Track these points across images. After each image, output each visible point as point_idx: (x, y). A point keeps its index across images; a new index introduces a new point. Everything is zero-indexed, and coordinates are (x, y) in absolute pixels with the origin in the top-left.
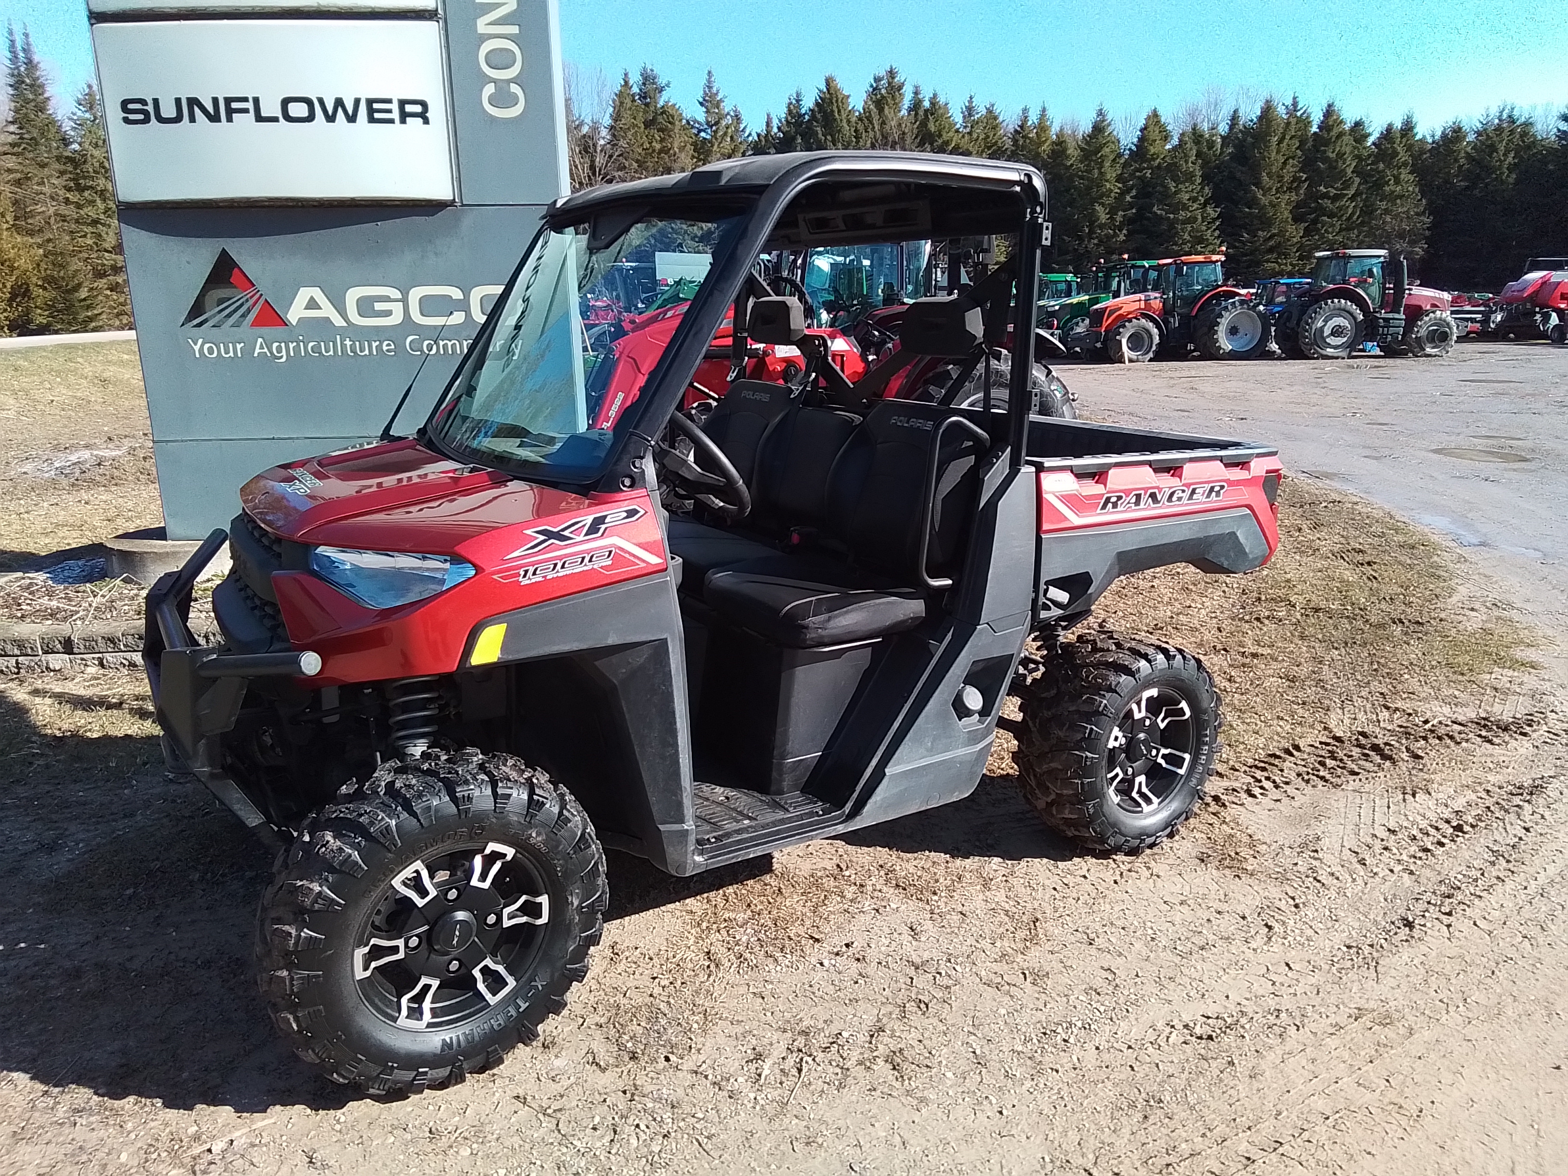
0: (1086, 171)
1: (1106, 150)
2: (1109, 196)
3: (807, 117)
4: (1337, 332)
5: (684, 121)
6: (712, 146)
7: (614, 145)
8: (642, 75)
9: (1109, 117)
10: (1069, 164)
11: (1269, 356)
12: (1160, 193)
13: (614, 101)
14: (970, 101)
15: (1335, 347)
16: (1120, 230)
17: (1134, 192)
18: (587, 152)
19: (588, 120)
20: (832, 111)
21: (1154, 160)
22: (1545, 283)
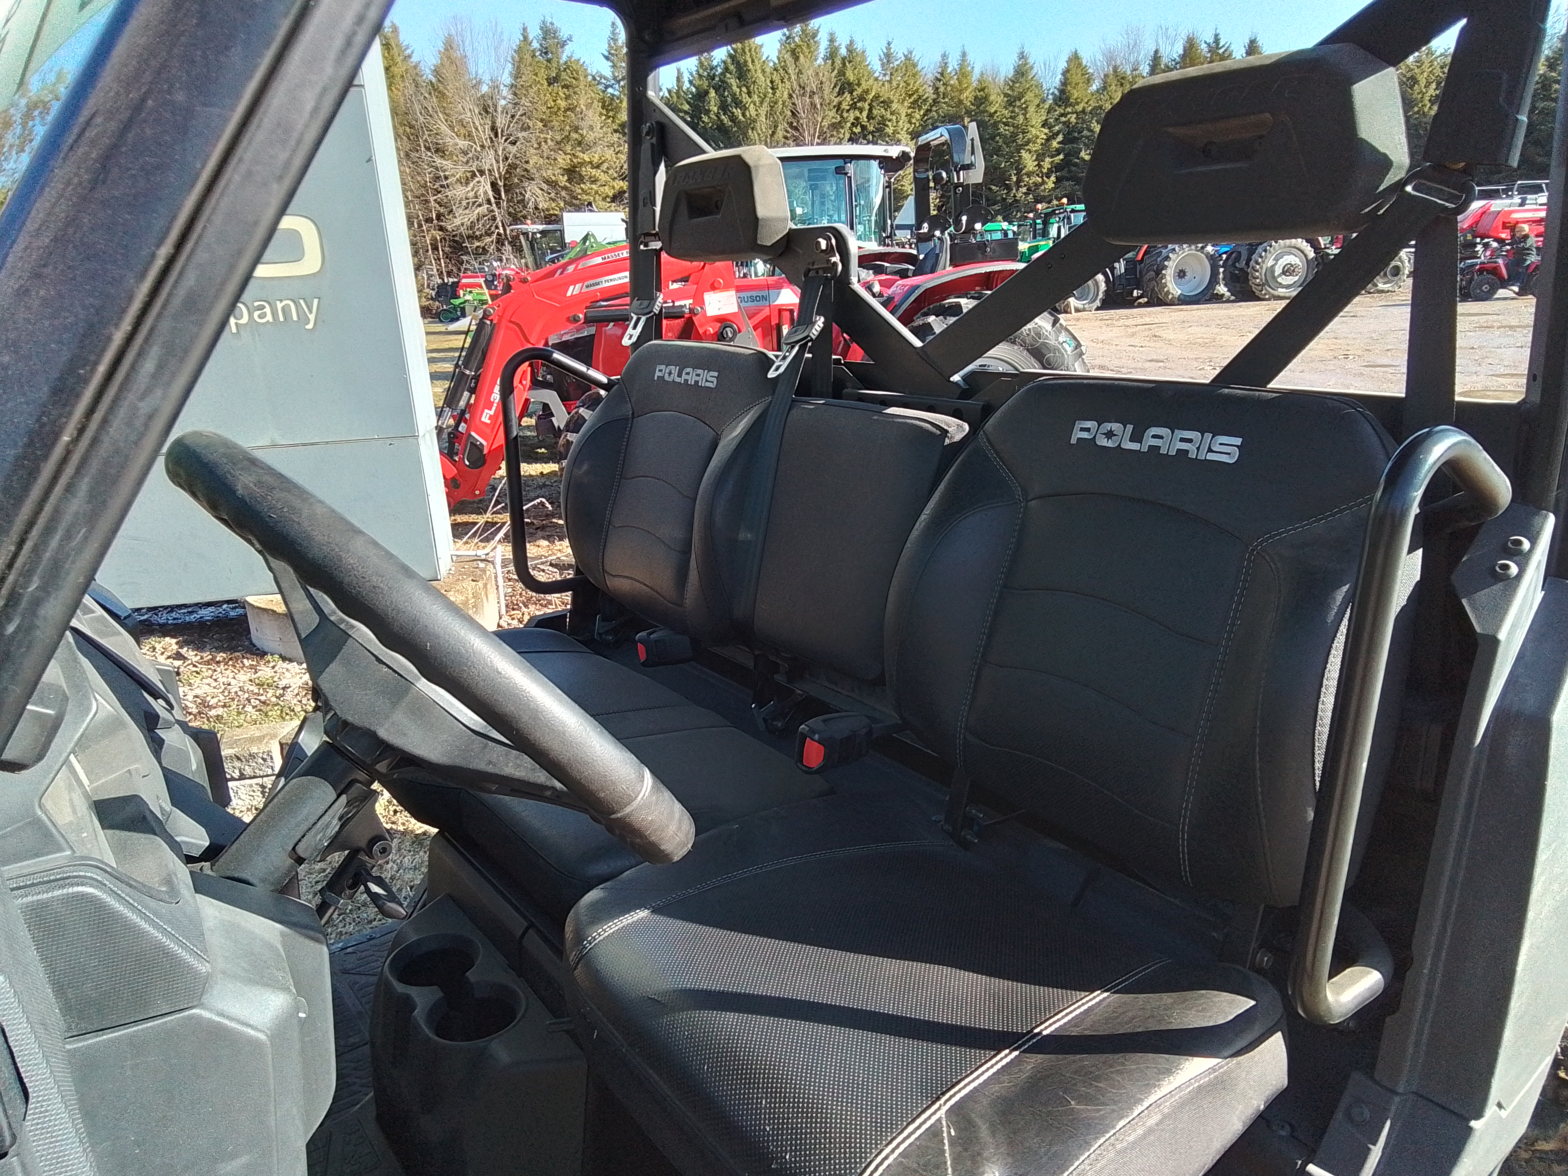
0: (1011, 117)
1: (1029, 96)
2: (1034, 143)
3: (720, 70)
4: (1288, 271)
5: (590, 78)
6: (621, 102)
7: (515, 104)
8: (541, 28)
9: (1031, 61)
10: (993, 111)
11: (1218, 299)
12: (1087, 137)
13: (513, 58)
14: (888, 48)
15: (1288, 287)
16: (1048, 177)
17: (1060, 138)
18: (487, 112)
19: (486, 78)
20: (746, 62)
21: (1078, 103)
22: (1484, 213)
